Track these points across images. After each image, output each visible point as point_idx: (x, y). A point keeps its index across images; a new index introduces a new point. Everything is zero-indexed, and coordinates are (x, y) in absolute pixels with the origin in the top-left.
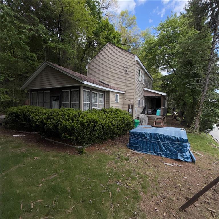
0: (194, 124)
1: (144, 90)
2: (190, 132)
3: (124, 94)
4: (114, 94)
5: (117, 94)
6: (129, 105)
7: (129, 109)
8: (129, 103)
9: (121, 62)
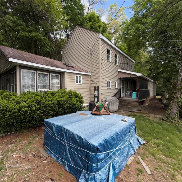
0: (170, 110)
1: (119, 71)
2: (164, 120)
3: (90, 75)
4: (74, 75)
5: (79, 76)
6: (95, 87)
7: (95, 92)
8: (95, 85)
9: (88, 42)
